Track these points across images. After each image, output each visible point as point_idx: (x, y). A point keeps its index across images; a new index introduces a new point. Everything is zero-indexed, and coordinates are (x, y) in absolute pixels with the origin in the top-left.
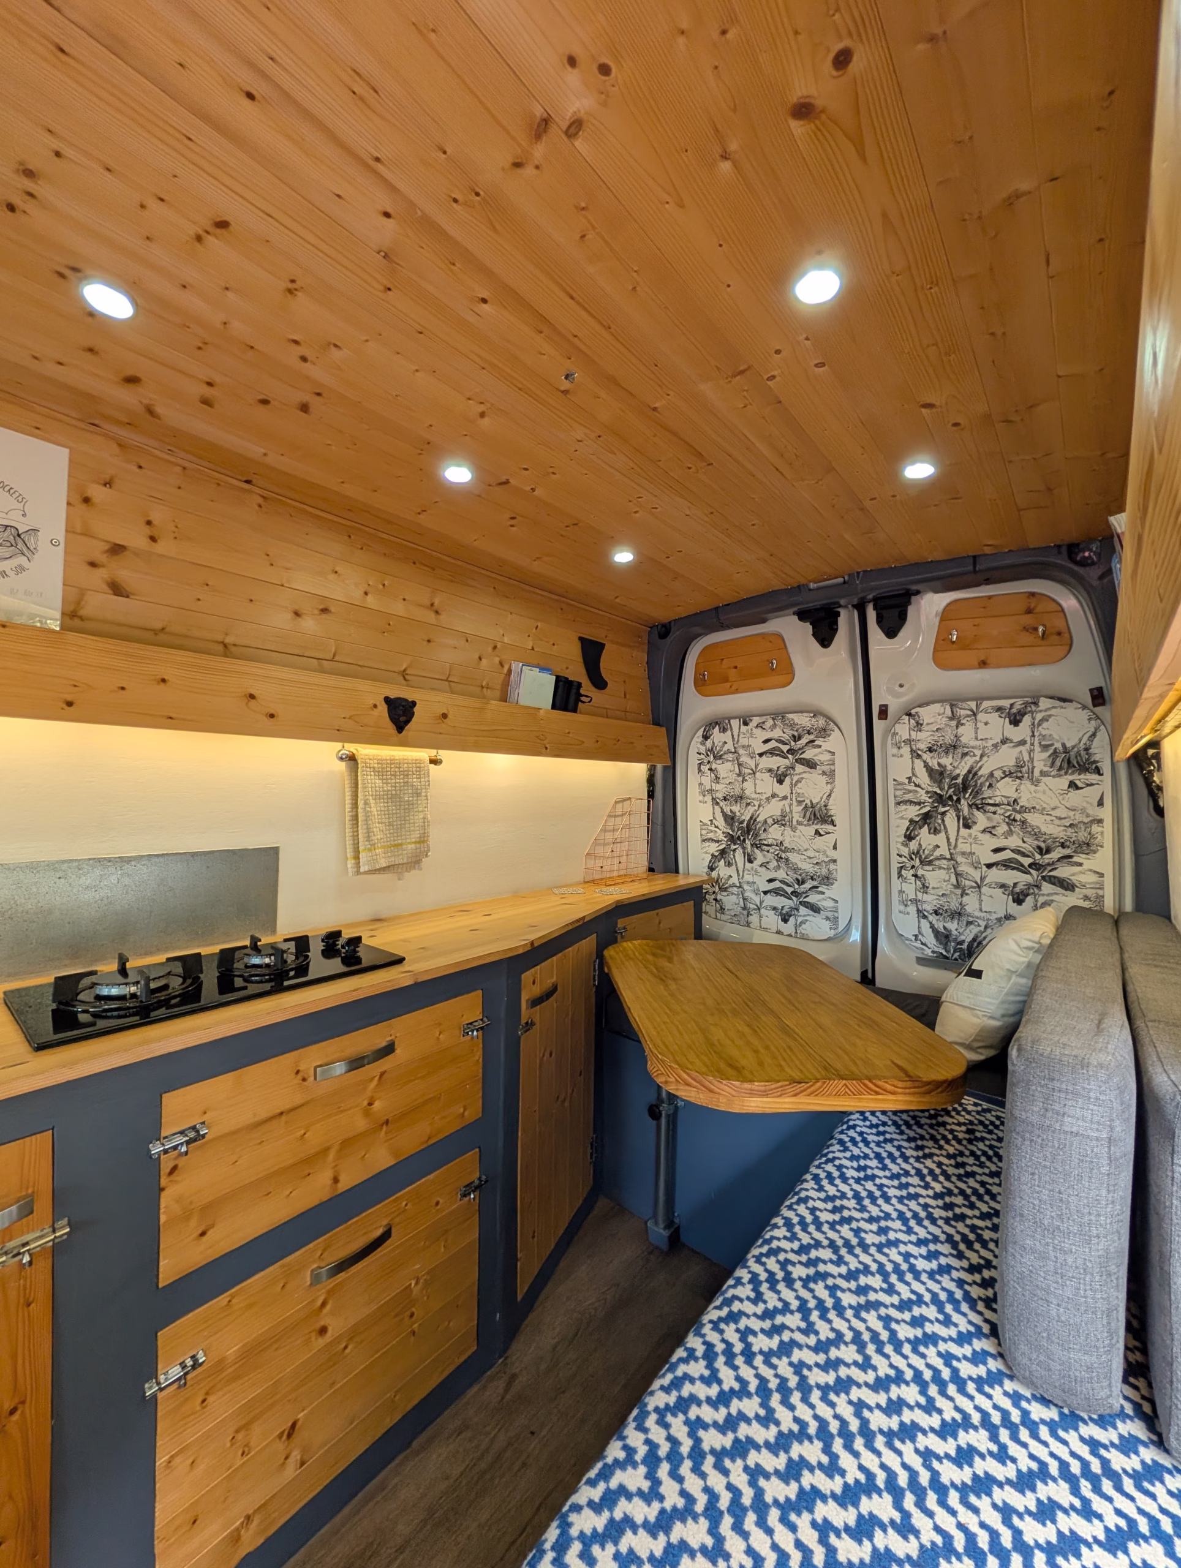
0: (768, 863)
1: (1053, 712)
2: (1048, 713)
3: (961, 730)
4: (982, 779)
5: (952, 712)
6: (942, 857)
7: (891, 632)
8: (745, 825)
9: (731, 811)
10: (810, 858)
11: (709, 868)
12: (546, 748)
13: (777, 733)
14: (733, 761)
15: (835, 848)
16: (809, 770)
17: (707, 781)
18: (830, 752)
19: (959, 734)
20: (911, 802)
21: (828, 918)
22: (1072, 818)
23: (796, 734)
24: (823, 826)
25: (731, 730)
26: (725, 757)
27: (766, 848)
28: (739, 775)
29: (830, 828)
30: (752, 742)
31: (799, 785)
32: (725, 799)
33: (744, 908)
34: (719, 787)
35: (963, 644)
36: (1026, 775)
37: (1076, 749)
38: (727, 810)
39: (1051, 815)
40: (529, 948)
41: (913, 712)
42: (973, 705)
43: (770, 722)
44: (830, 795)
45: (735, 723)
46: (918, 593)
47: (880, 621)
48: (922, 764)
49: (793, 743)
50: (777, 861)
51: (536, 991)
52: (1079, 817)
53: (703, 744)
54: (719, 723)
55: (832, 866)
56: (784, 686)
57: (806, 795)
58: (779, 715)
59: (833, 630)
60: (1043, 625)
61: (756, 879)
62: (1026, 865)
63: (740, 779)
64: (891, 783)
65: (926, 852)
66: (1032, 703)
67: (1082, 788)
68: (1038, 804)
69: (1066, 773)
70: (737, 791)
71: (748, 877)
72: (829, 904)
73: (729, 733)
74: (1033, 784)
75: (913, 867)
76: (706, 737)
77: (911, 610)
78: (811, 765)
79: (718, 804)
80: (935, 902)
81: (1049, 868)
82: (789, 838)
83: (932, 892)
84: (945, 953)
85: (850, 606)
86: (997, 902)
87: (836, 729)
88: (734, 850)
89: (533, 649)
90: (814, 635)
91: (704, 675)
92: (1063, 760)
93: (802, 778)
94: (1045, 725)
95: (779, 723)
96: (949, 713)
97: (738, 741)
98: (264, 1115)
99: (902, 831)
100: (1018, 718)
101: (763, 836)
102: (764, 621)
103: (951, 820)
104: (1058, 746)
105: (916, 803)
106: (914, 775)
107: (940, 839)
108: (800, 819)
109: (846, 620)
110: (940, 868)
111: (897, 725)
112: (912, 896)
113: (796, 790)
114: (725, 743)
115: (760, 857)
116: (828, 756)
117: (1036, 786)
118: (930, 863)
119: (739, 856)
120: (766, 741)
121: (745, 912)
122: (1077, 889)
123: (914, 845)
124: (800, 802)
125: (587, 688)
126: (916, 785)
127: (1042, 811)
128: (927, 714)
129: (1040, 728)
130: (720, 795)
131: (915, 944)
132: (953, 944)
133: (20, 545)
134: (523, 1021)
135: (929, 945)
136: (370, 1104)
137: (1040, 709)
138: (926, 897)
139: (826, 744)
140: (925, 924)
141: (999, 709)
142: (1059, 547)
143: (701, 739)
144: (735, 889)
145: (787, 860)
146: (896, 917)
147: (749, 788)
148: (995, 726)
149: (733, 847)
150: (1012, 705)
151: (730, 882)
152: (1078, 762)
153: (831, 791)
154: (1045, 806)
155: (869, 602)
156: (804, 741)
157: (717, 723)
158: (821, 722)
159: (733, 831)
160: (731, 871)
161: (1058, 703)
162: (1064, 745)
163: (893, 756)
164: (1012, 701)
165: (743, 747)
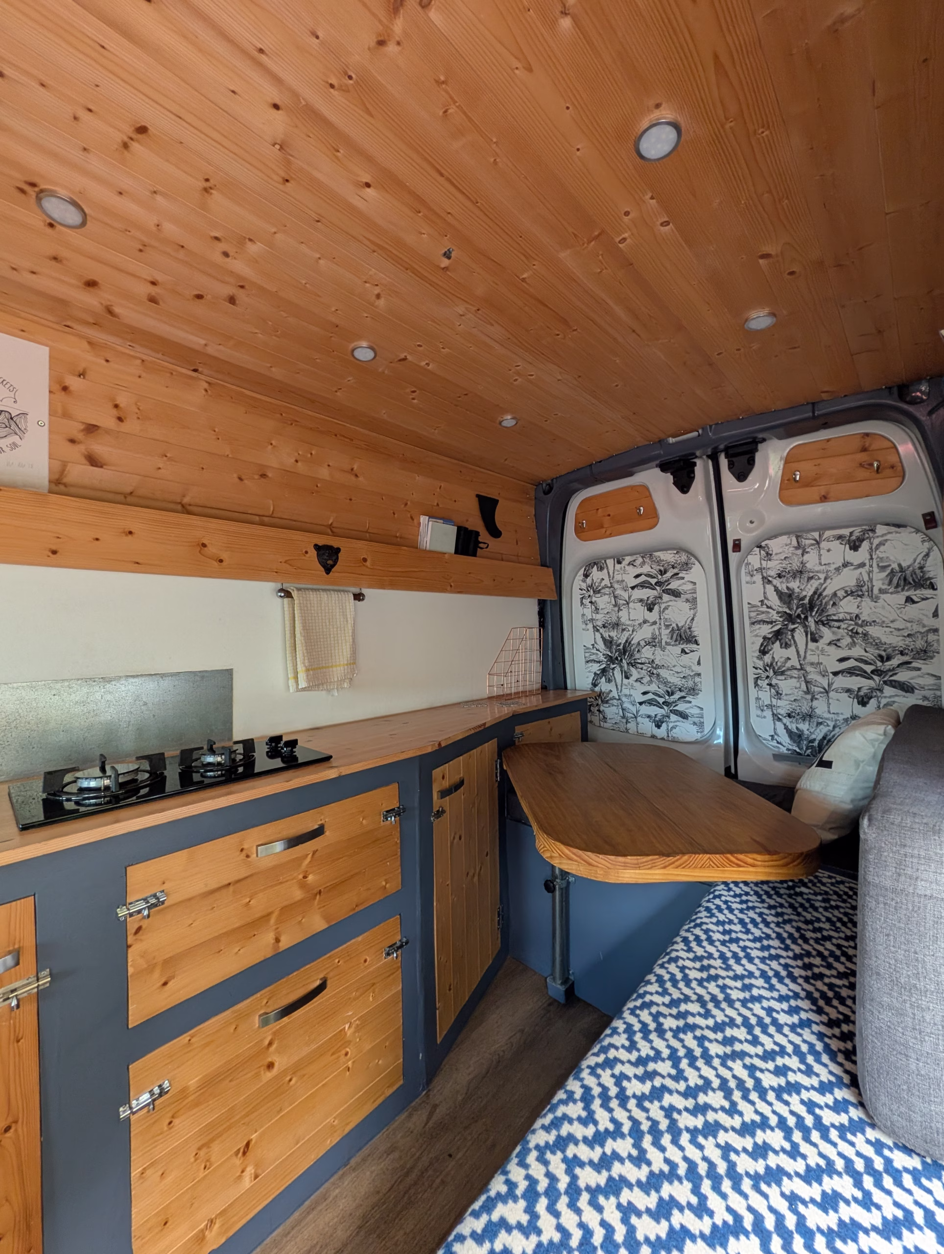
0: (642, 678)
1: (888, 537)
2: (885, 538)
3: (806, 557)
4: (827, 599)
5: (798, 542)
6: (793, 668)
7: (741, 476)
8: (621, 647)
9: (609, 636)
10: (678, 673)
11: (592, 684)
12: (451, 586)
13: (646, 569)
14: (610, 594)
15: (699, 663)
16: (675, 598)
17: (588, 612)
18: (692, 582)
19: (804, 561)
20: (764, 622)
21: (695, 724)
22: (910, 628)
23: (662, 569)
24: (688, 646)
25: (607, 568)
26: (602, 591)
27: (640, 666)
28: (616, 605)
29: (694, 647)
30: (625, 577)
31: (666, 612)
32: (604, 626)
33: (624, 717)
34: (598, 616)
35: (806, 483)
36: (867, 593)
37: (911, 569)
38: (606, 635)
39: (890, 627)
40: (436, 747)
41: (763, 544)
42: (816, 535)
43: (641, 560)
44: (693, 619)
45: (610, 562)
46: (764, 440)
47: (731, 467)
48: (773, 588)
49: (660, 577)
50: (650, 676)
51: (446, 784)
52: (916, 628)
53: (584, 581)
54: (597, 563)
55: (697, 679)
56: (651, 528)
57: (673, 619)
58: (647, 554)
59: (691, 478)
60: (877, 461)
61: (632, 692)
62: (869, 671)
63: (616, 609)
64: (746, 607)
65: (779, 664)
66: (870, 530)
67: (917, 602)
68: (878, 618)
69: (903, 590)
70: (614, 619)
71: (625, 691)
72: (696, 711)
73: (605, 571)
74: (872, 601)
75: (768, 677)
76: (586, 576)
77: (758, 456)
78: (676, 594)
79: (598, 630)
80: (788, 707)
81: (890, 673)
82: (659, 657)
83: (785, 698)
84: (798, 750)
85: (705, 457)
86: (845, 706)
87: (697, 563)
88: (613, 669)
89: (438, 505)
90: (675, 483)
91: (583, 523)
92: (900, 578)
93: (669, 606)
94: (882, 548)
95: (647, 560)
96: (795, 543)
97: (613, 577)
98: (216, 886)
99: (757, 646)
100: (857, 544)
101: (637, 656)
102: (631, 474)
103: (800, 636)
104: (895, 566)
105: (768, 623)
106: (765, 598)
107: (791, 652)
108: (668, 641)
109: (702, 469)
110: (792, 677)
111: (749, 557)
112: (767, 702)
113: (666, 615)
114: (603, 579)
115: (635, 673)
116: (690, 586)
117: (876, 602)
118: (782, 673)
119: (618, 674)
120: (637, 576)
121: (624, 721)
122: (916, 691)
123: (767, 658)
124: (667, 626)
125: (484, 536)
126: (768, 607)
127: (882, 624)
128: (775, 545)
129: (877, 552)
130: (600, 623)
131: (771, 743)
132: (805, 742)
133: (13, 426)
134: (435, 810)
135: (784, 744)
136: (305, 877)
137: (877, 535)
138: (780, 703)
139: (688, 576)
140: (780, 726)
141: (840, 537)
142: (889, 389)
143: (582, 577)
144: (615, 701)
145: (658, 675)
146: (753, 720)
147: (624, 615)
148: (837, 552)
149: (612, 666)
150: (851, 533)
151: (611, 696)
152: (914, 580)
153: (694, 615)
154: (884, 619)
155: (721, 451)
156: (669, 574)
157: (595, 563)
158: (684, 557)
159: (611, 653)
160: (611, 686)
161: (893, 529)
162: (900, 565)
163: (747, 583)
164: (851, 530)
165: (618, 582)
